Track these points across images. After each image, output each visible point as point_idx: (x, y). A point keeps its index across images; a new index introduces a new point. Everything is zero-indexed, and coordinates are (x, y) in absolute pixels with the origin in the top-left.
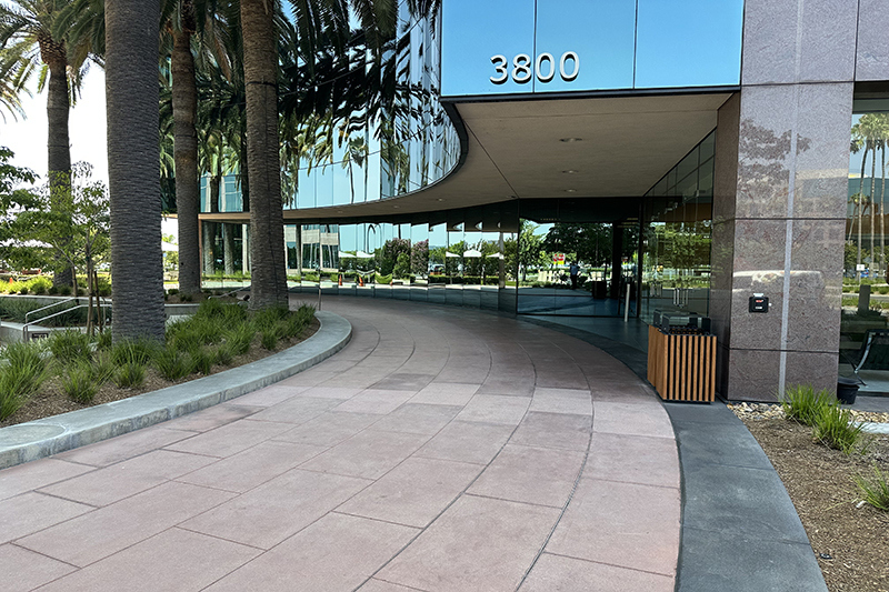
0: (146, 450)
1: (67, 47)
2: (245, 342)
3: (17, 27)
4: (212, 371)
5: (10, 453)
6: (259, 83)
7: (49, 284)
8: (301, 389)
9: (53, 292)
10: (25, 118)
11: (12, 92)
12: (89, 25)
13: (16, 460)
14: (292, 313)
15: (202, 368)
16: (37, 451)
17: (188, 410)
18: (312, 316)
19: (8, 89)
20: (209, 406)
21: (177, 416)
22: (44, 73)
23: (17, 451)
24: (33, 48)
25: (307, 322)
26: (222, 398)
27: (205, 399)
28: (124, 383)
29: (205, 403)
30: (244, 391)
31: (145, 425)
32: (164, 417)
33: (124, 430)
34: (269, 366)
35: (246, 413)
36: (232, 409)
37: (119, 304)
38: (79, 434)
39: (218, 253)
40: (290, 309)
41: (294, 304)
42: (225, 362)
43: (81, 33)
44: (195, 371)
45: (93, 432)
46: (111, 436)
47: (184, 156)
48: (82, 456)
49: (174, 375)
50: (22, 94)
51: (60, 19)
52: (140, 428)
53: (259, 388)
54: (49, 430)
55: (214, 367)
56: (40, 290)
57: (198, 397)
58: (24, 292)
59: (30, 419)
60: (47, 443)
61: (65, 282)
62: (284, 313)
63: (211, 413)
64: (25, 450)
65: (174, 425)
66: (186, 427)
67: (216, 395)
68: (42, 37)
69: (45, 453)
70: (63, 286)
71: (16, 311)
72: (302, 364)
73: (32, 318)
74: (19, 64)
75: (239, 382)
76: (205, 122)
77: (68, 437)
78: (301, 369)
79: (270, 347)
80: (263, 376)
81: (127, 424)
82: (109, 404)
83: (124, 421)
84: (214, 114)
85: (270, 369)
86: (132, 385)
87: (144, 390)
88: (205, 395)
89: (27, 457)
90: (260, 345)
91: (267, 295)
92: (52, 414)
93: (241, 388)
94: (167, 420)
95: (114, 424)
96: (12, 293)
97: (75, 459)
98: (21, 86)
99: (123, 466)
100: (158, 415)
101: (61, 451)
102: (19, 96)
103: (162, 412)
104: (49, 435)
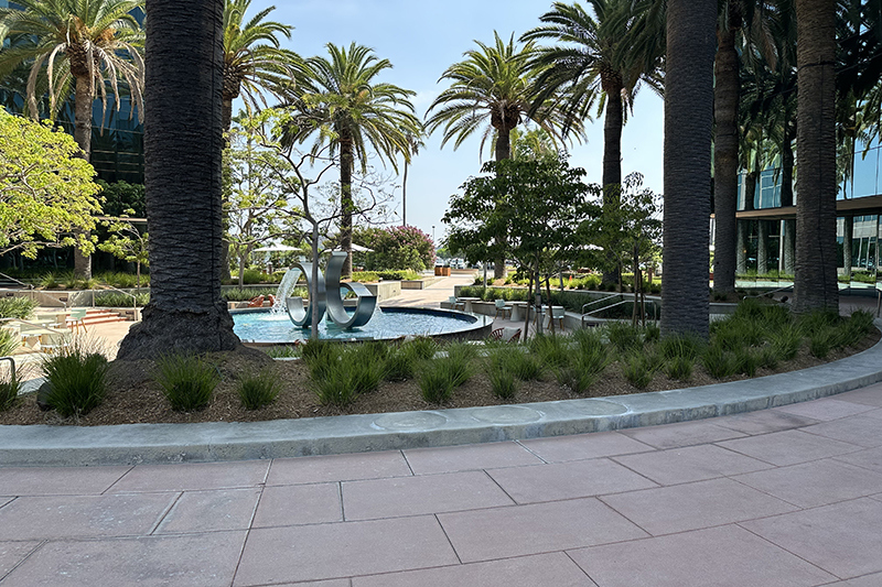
0: (698, 442)
1: (623, 72)
2: (793, 346)
3: (585, 65)
4: (758, 372)
5: (588, 421)
6: (813, 65)
7: (599, 282)
8: (863, 408)
9: (602, 288)
10: (586, 141)
11: (578, 121)
12: (643, 48)
13: (591, 428)
14: (844, 319)
15: (747, 370)
16: (607, 423)
17: (735, 410)
18: (871, 324)
19: (576, 119)
20: (756, 409)
21: (724, 414)
22: (603, 100)
23: (593, 420)
24: (596, 79)
25: (865, 330)
26: (770, 404)
27: (752, 401)
28: (674, 375)
29: (752, 406)
30: (794, 400)
31: (695, 418)
32: (712, 414)
33: (676, 419)
34: (821, 376)
35: (799, 424)
36: (782, 417)
37: (667, 301)
38: (639, 415)
39: (751, 252)
40: (841, 314)
41: (845, 309)
42: (771, 366)
43: (635, 57)
44: (740, 372)
45: (651, 416)
46: (665, 422)
47: (724, 155)
48: (642, 435)
49: (719, 373)
50: (586, 122)
51: (619, 49)
52: (690, 420)
53: (810, 399)
54: (614, 407)
55: (758, 371)
56: (591, 285)
57: (745, 398)
58: (580, 287)
59: (599, 395)
60: (614, 418)
61: (612, 280)
62: (834, 318)
63: (760, 417)
64: (598, 420)
65: (722, 422)
66: (735, 427)
67: (763, 399)
68: (604, 68)
69: (613, 427)
70: (610, 283)
71: (575, 303)
72: (863, 379)
73: (587, 310)
74: (585, 96)
75: (788, 389)
76: (745, 118)
77: (631, 415)
78: (861, 385)
79: (820, 355)
80: (814, 387)
81: (678, 414)
82: (662, 392)
83: (677, 411)
84: (754, 108)
85: (823, 380)
86: (680, 377)
87: (691, 384)
88: (752, 398)
89: (600, 427)
90: (807, 352)
91: (813, 297)
92: (615, 394)
93: (791, 396)
94: (715, 416)
95: (668, 412)
96: (571, 288)
97: (636, 437)
98: (586, 115)
99: (679, 452)
100: (707, 410)
101: (625, 427)
102: (584, 123)
103: (710, 408)
104: (616, 411)
